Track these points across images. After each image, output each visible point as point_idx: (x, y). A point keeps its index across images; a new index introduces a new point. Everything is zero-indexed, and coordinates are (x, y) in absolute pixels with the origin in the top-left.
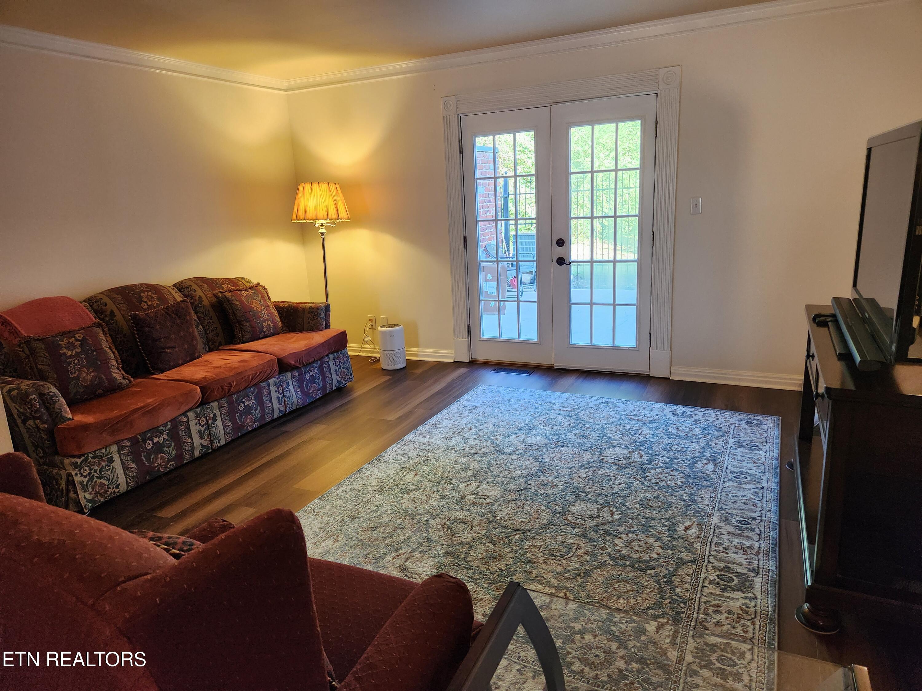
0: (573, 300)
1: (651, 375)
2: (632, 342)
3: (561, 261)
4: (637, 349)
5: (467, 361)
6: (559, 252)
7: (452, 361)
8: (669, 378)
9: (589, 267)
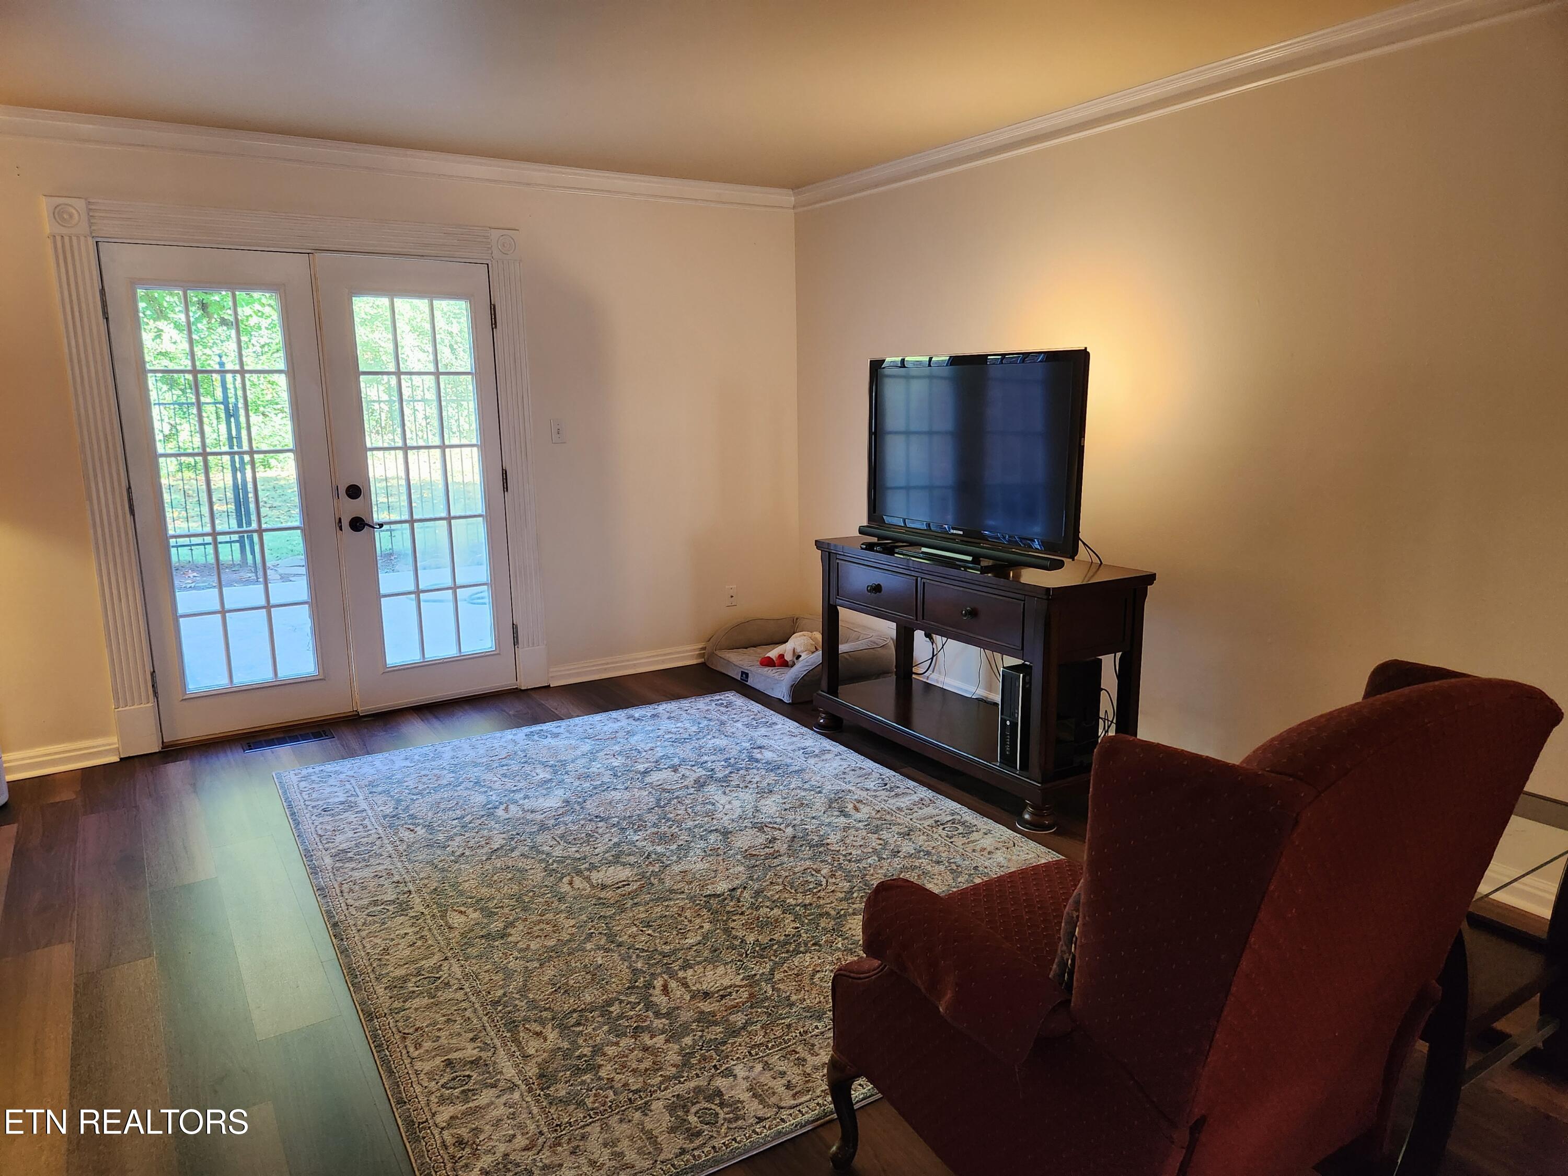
0: (383, 591)
1: (523, 688)
2: (487, 644)
3: (358, 524)
4: (497, 652)
5: (156, 748)
6: (351, 508)
7: (116, 759)
8: (549, 686)
9: (408, 533)
